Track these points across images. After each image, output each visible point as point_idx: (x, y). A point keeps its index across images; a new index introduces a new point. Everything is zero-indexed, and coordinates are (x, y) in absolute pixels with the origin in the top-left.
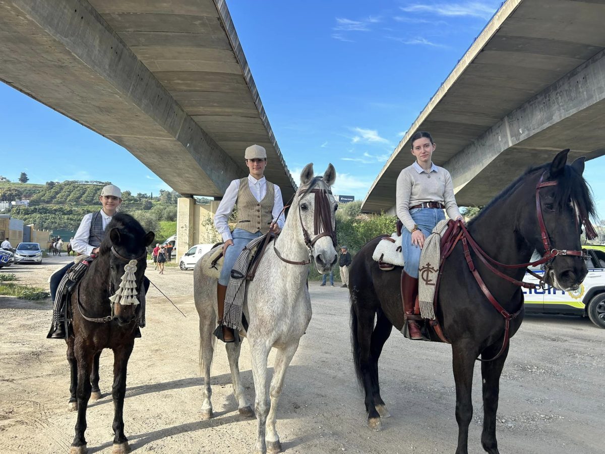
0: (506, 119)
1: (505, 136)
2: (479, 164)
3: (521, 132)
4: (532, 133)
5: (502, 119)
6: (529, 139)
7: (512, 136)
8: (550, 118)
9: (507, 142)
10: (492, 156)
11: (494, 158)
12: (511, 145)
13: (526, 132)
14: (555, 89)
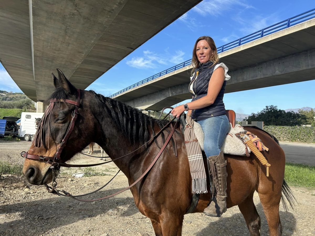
0: (170, 88)
1: (169, 93)
2: (159, 99)
3: (174, 93)
4: (177, 94)
5: (168, 88)
6: (176, 96)
7: (171, 94)
8: (182, 92)
9: (169, 95)
10: (164, 97)
11: (165, 98)
12: (170, 96)
13: (175, 94)
14: (184, 85)
